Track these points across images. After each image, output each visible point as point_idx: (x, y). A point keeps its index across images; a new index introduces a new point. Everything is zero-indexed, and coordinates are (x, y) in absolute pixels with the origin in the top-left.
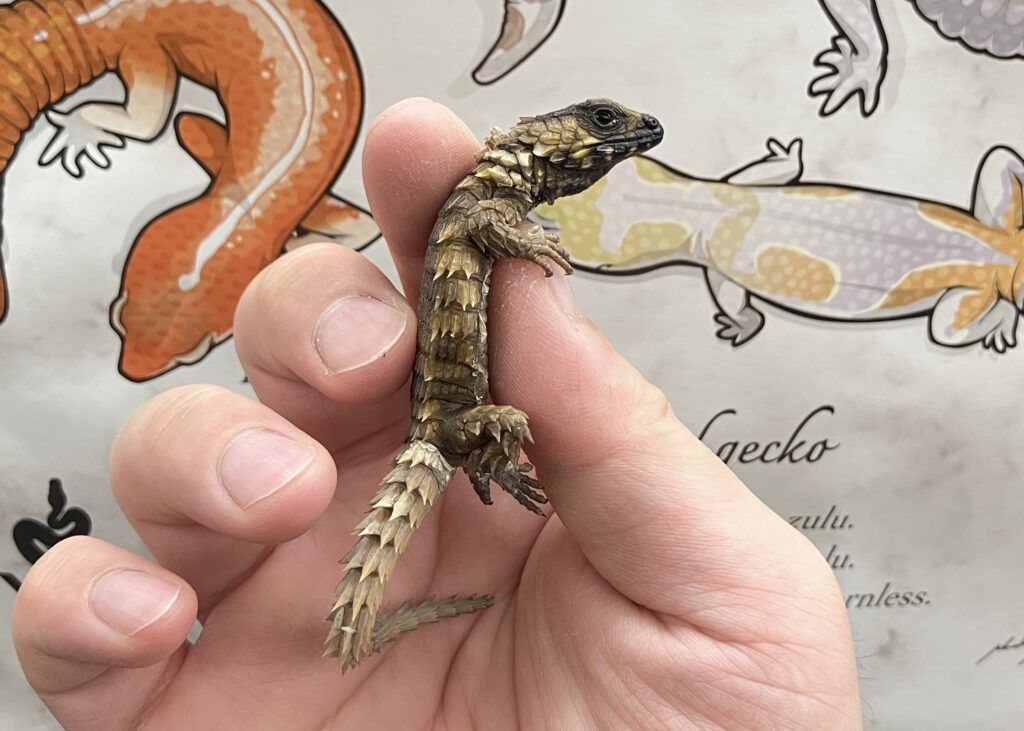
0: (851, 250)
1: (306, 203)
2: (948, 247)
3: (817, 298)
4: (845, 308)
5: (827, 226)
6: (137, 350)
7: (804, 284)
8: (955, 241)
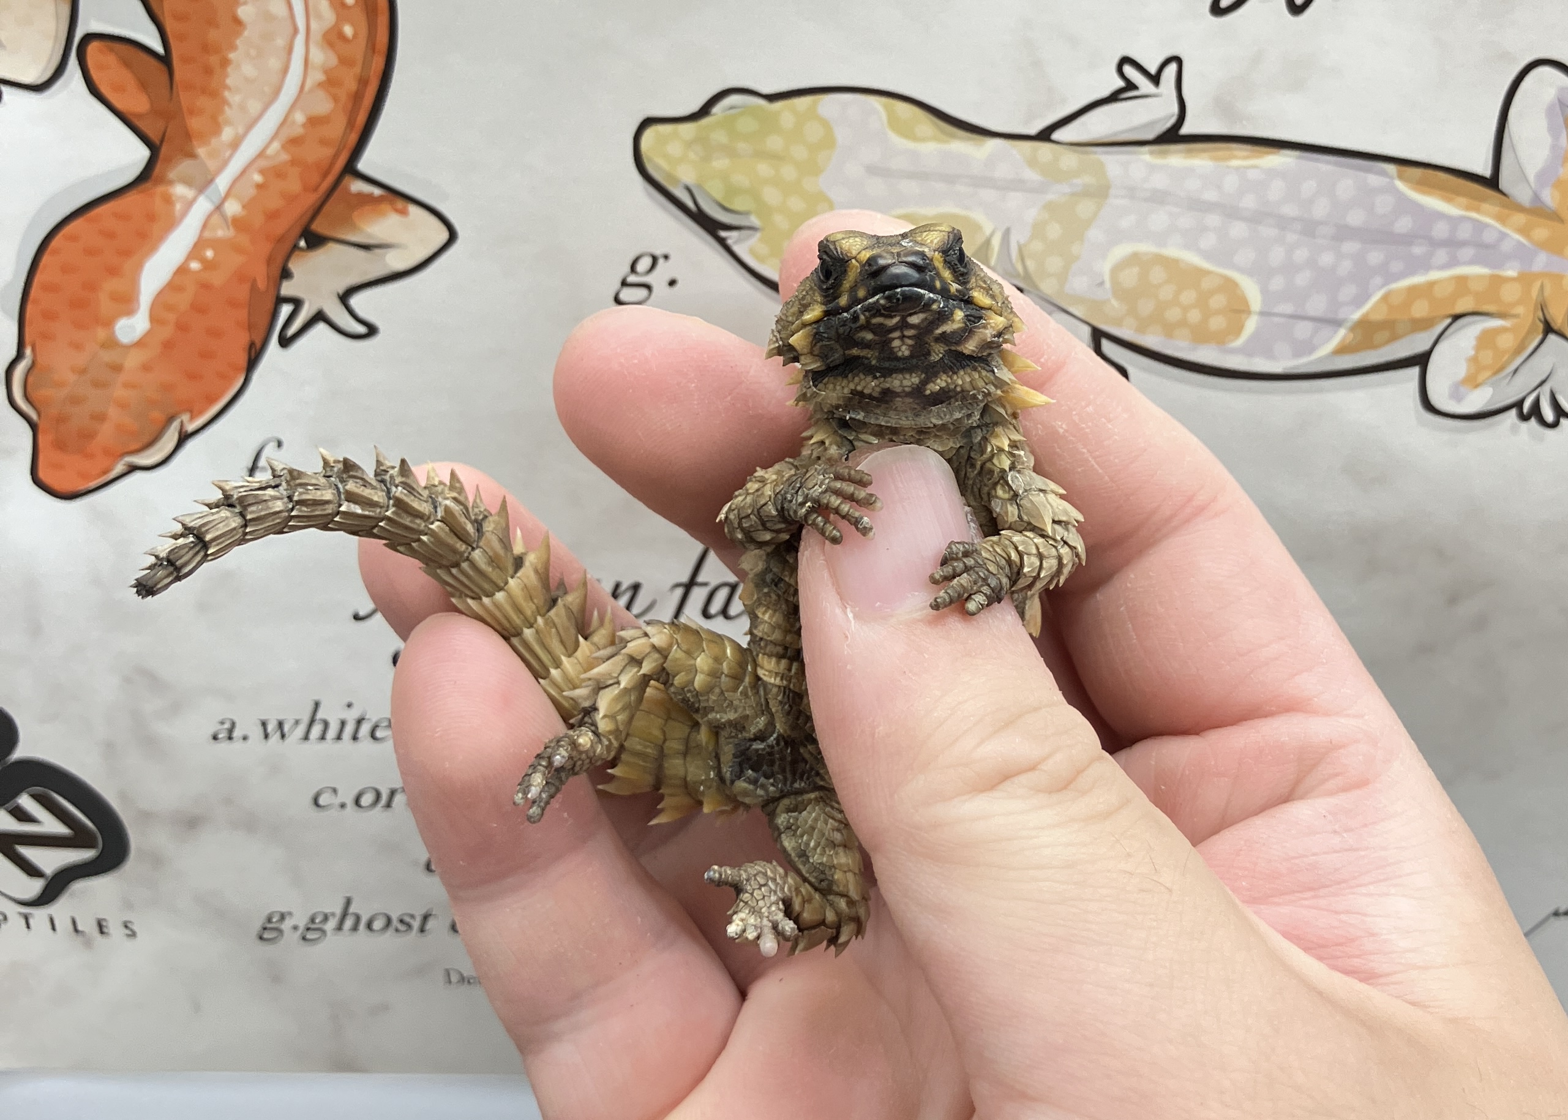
0: (1277, 255)
1: (316, 189)
2: (1452, 243)
3: (1220, 339)
4: (1269, 355)
5: (1231, 213)
6: (60, 445)
7: (1194, 316)
8: (1464, 232)
